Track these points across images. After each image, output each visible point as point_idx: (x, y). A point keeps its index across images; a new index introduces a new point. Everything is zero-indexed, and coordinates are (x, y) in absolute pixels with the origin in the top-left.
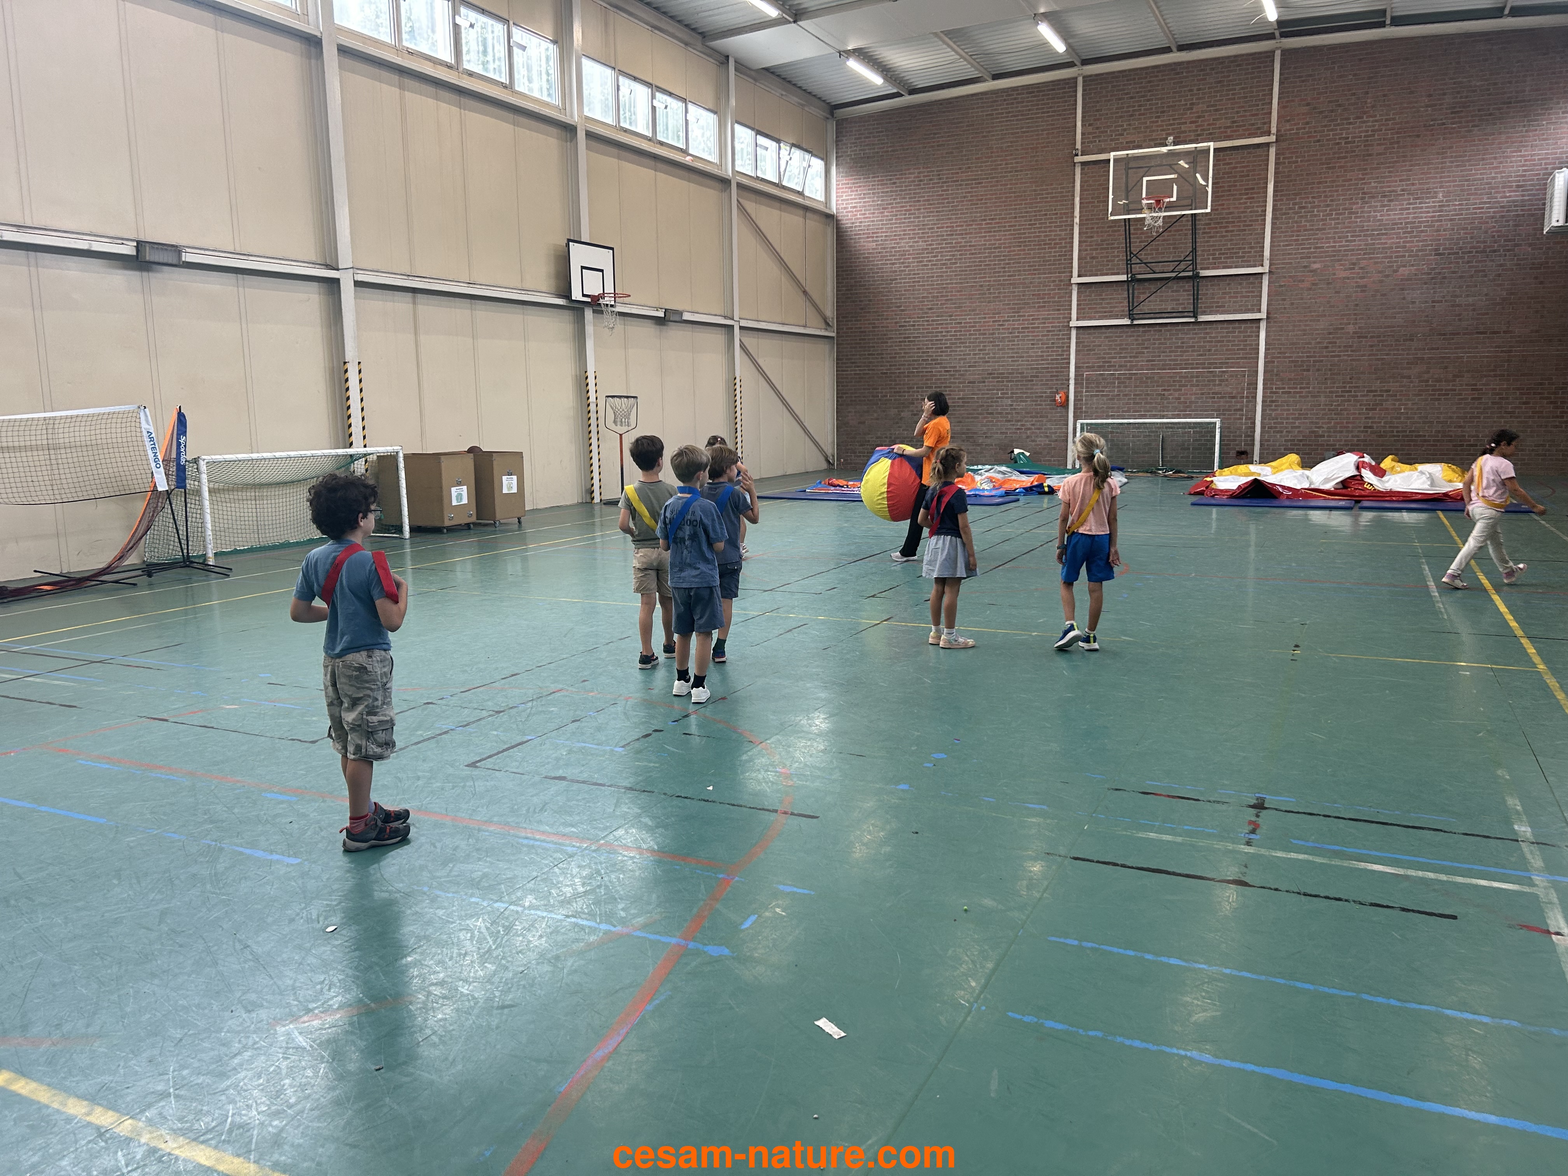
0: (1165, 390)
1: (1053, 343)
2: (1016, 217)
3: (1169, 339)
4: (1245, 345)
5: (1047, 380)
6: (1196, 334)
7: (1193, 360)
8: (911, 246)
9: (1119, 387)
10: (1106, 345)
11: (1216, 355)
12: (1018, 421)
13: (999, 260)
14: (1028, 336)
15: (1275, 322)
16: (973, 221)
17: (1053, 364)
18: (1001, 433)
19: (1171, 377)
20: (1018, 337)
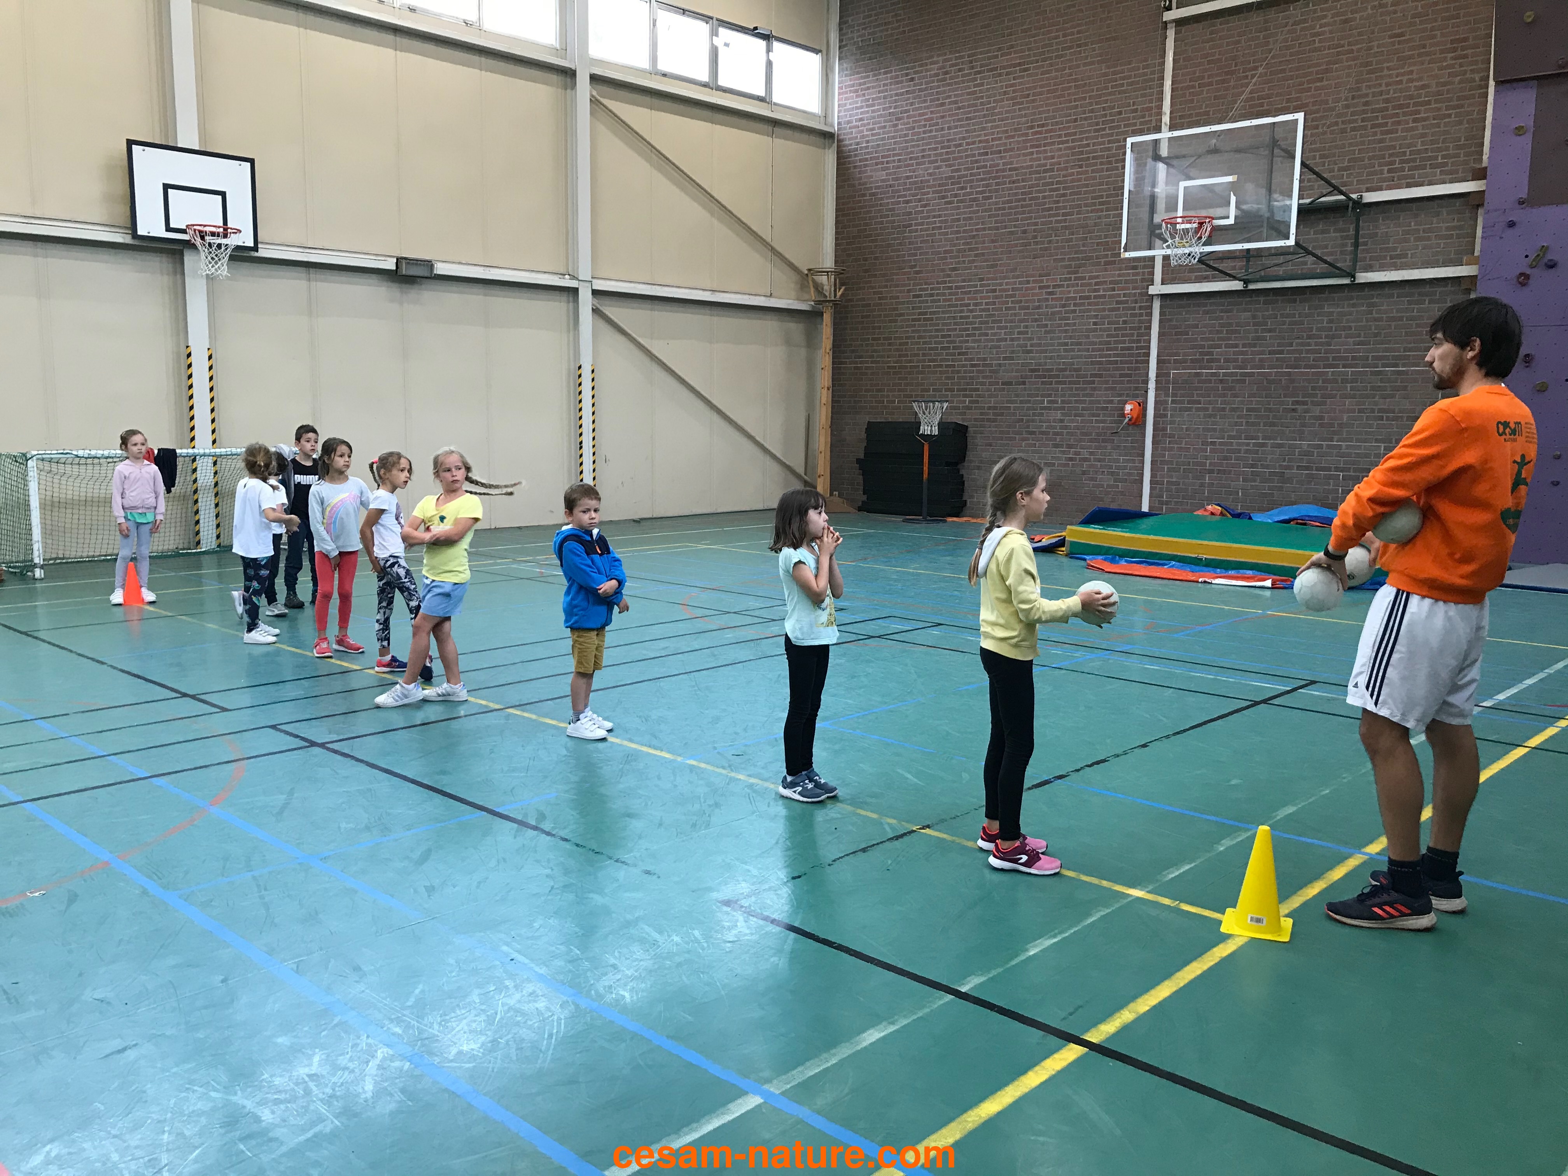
1: (1125, 322)
2: (1076, 120)
3: (1307, 315)
5: (1114, 382)
6: (1354, 305)
7: (1346, 351)
8: (930, 174)
9: (1223, 395)
10: (1206, 326)
11: (1389, 342)
12: (1070, 446)
13: (1052, 190)
14: (1089, 311)
16: (1016, 130)
17: (1124, 355)
19: (1309, 381)
20: (1074, 311)
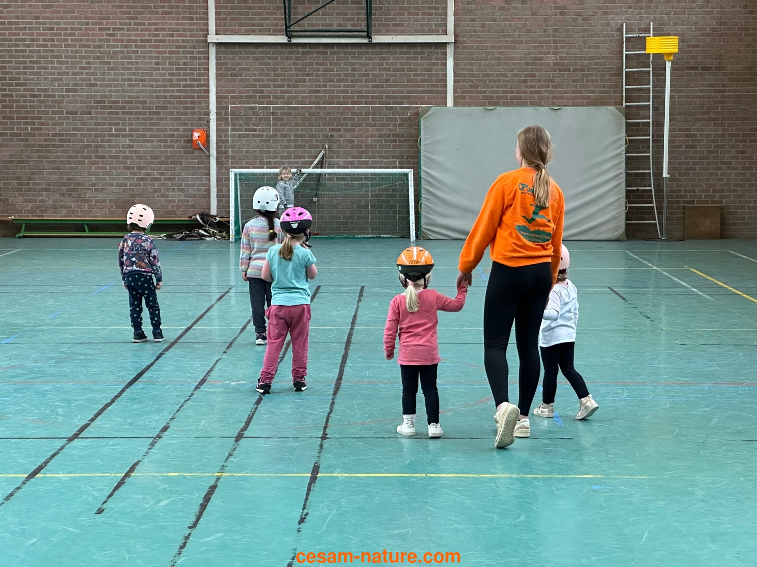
0: (334, 130)
1: (185, 64)
3: (336, 64)
4: (429, 75)
5: (178, 113)
6: (369, 59)
7: (367, 92)
9: (274, 125)
10: (256, 70)
11: (396, 86)
12: (140, 168)
14: (151, 52)
15: (464, 48)
17: (186, 91)
18: (118, 185)
19: (341, 114)
20: (137, 52)
